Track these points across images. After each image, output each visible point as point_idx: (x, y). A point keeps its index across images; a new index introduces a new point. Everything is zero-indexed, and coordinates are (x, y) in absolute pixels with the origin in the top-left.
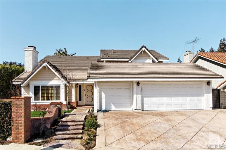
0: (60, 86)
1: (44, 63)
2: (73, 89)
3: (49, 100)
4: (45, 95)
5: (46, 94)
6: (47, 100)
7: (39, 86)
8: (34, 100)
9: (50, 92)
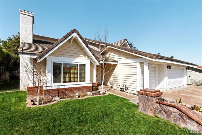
0: (85, 65)
1: (73, 33)
2: (94, 69)
3: (71, 82)
4: (67, 76)
5: (68, 74)
6: (69, 82)
7: (61, 64)
8: (53, 83)
9: (73, 72)
